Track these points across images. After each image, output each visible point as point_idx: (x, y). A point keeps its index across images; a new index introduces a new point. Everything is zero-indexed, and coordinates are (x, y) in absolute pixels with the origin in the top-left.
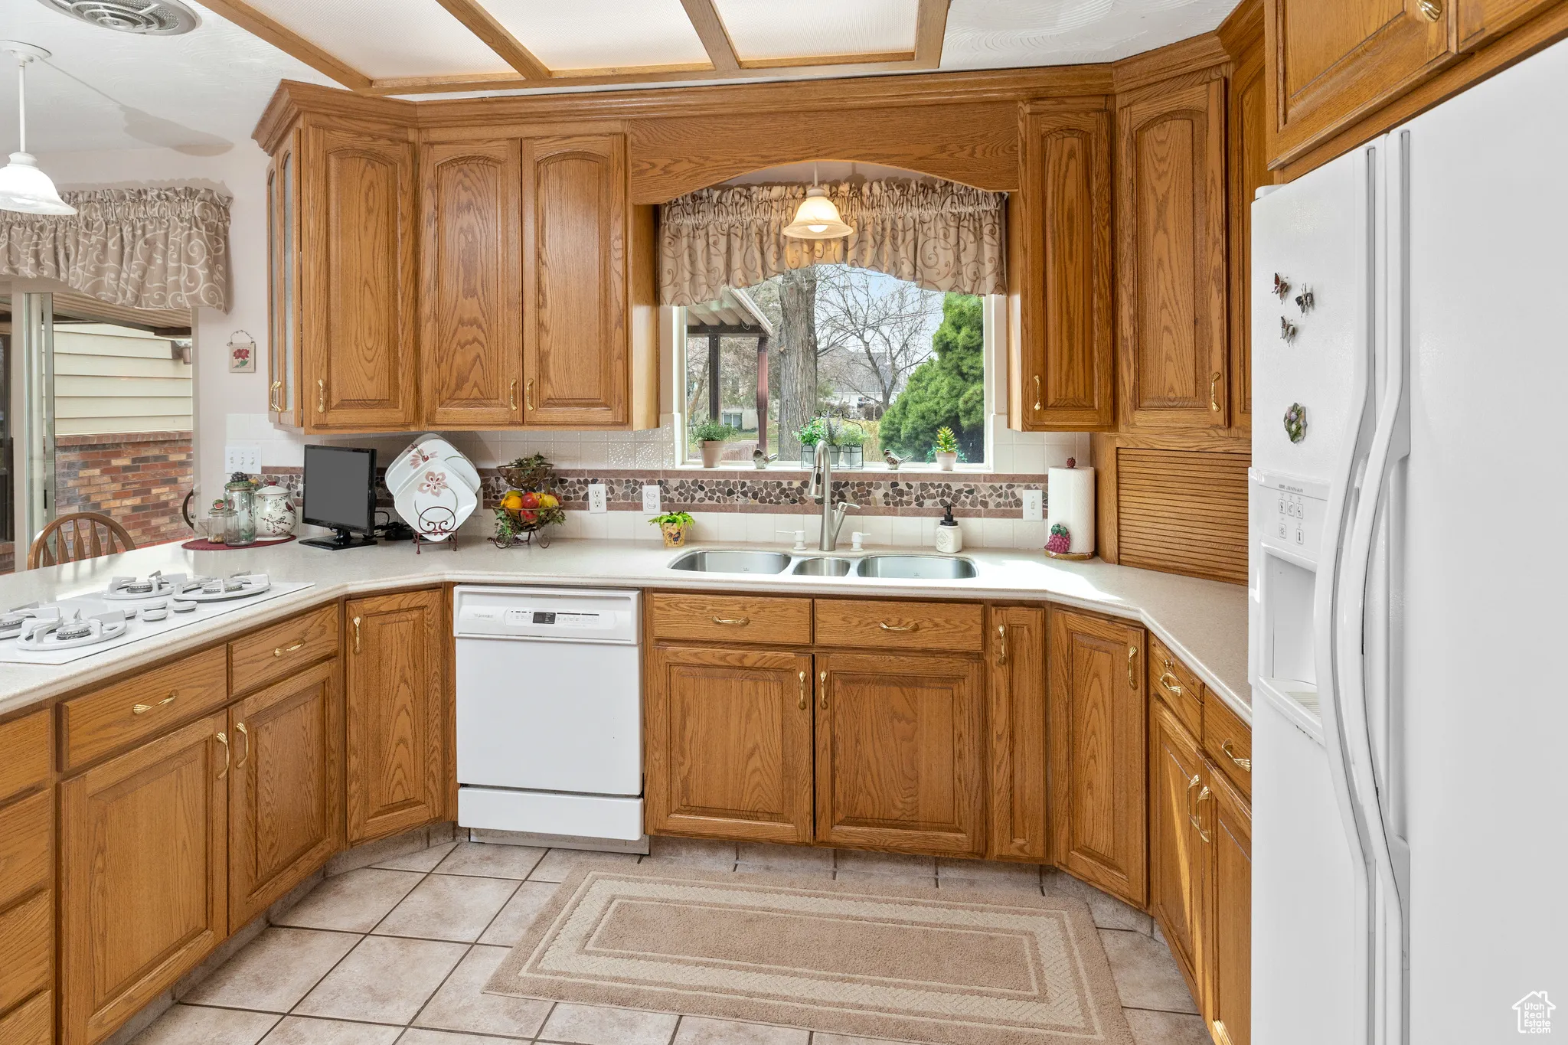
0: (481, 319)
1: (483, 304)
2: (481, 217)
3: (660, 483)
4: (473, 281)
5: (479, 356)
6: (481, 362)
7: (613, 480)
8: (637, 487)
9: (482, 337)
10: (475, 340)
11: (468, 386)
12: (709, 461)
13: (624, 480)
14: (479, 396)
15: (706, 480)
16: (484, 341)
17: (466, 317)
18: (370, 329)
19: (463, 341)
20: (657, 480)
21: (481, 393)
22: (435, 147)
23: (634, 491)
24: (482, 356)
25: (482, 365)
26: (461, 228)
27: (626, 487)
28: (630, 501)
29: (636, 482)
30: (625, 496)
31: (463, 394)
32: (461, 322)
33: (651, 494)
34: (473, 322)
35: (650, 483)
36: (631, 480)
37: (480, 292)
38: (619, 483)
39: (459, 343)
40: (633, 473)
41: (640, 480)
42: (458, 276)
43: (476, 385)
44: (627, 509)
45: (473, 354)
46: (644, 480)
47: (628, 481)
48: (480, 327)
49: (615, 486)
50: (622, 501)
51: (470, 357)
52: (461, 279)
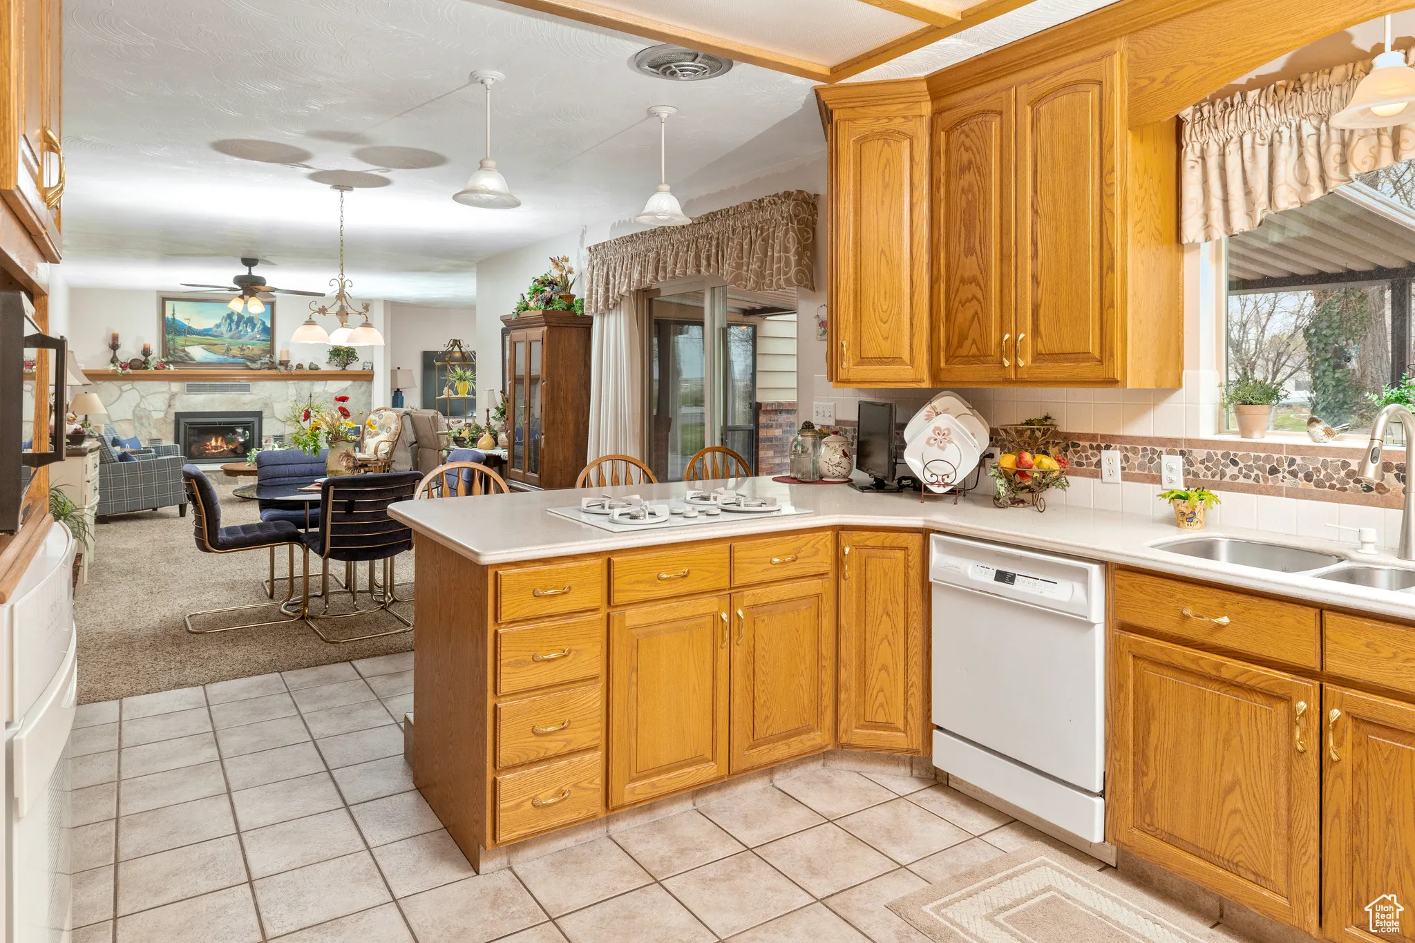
0: (979, 277)
1: (980, 262)
2: (980, 175)
3: (1182, 453)
4: (972, 240)
5: (977, 313)
6: (978, 319)
7: (1128, 446)
8: (1155, 456)
9: (979, 296)
10: (974, 297)
11: (968, 343)
12: (1245, 430)
13: (1140, 447)
14: (978, 353)
15: (1240, 453)
16: (982, 300)
17: (967, 274)
18: (885, 293)
19: (963, 300)
20: (1178, 450)
21: (978, 350)
22: (944, 114)
23: (1151, 460)
24: (979, 312)
25: (979, 322)
26: (963, 189)
27: (1143, 456)
28: (1146, 472)
29: (1154, 452)
30: (1141, 466)
31: (963, 352)
32: (963, 281)
33: (1173, 466)
34: (973, 280)
35: (1170, 453)
36: (1148, 448)
37: (978, 249)
38: (1135, 451)
39: (960, 302)
40: (1150, 440)
41: (1158, 449)
42: (960, 237)
43: (974, 342)
44: (1143, 482)
45: (972, 312)
46: (1164, 450)
47: (1144, 450)
48: (978, 284)
49: (1130, 454)
50: (1137, 471)
51: (970, 313)
52: (962, 239)
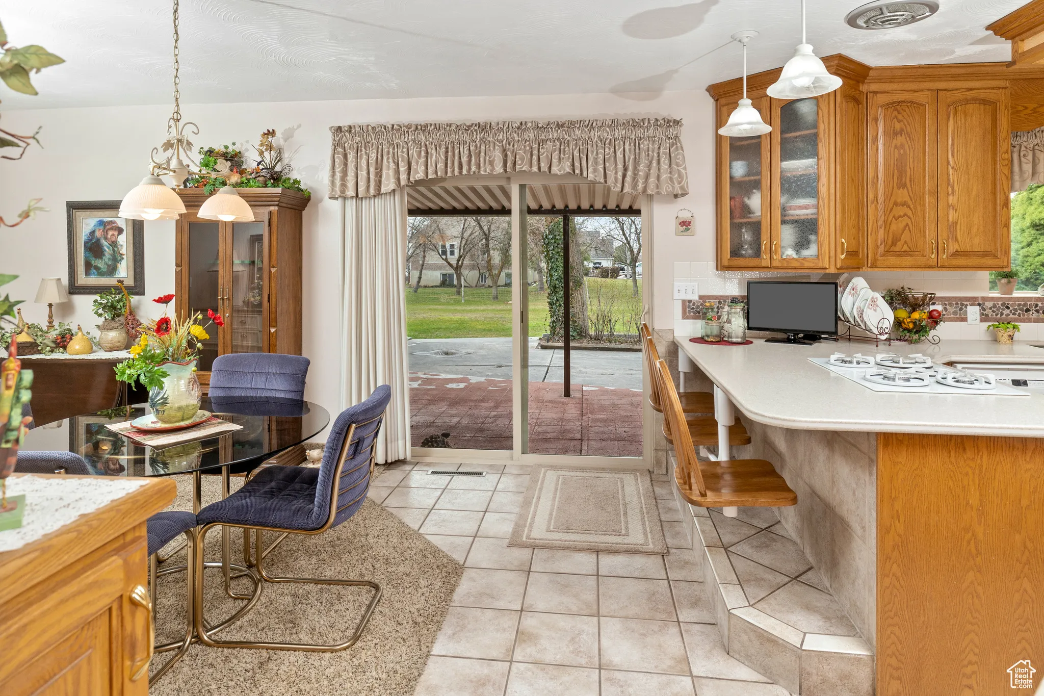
0: (910, 203)
1: (911, 193)
2: (910, 139)
3: (979, 304)
4: (904, 179)
5: (907, 225)
6: (909, 228)
7: (947, 303)
8: (963, 307)
9: (910, 213)
10: (905, 215)
11: (899, 244)
13: (954, 303)
14: (908, 250)
15: (1010, 303)
16: (912, 216)
17: (899, 200)
19: (896, 216)
20: (977, 303)
21: (909, 248)
22: (878, 94)
23: (961, 309)
24: (910, 224)
25: (910, 231)
26: (896, 146)
27: (956, 308)
28: (958, 316)
29: (962, 304)
30: (955, 313)
31: (897, 248)
32: (896, 204)
33: (973, 312)
34: (904, 204)
35: (972, 305)
36: (959, 303)
37: (910, 185)
38: (951, 305)
39: (894, 217)
40: (960, 299)
41: (965, 303)
42: (893, 175)
43: (905, 242)
44: (956, 321)
45: (904, 224)
46: (968, 303)
47: (957, 304)
48: (909, 207)
49: (948, 307)
50: (952, 316)
51: (902, 225)
52: (896, 177)
